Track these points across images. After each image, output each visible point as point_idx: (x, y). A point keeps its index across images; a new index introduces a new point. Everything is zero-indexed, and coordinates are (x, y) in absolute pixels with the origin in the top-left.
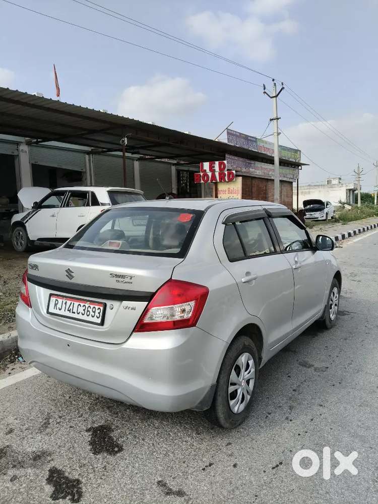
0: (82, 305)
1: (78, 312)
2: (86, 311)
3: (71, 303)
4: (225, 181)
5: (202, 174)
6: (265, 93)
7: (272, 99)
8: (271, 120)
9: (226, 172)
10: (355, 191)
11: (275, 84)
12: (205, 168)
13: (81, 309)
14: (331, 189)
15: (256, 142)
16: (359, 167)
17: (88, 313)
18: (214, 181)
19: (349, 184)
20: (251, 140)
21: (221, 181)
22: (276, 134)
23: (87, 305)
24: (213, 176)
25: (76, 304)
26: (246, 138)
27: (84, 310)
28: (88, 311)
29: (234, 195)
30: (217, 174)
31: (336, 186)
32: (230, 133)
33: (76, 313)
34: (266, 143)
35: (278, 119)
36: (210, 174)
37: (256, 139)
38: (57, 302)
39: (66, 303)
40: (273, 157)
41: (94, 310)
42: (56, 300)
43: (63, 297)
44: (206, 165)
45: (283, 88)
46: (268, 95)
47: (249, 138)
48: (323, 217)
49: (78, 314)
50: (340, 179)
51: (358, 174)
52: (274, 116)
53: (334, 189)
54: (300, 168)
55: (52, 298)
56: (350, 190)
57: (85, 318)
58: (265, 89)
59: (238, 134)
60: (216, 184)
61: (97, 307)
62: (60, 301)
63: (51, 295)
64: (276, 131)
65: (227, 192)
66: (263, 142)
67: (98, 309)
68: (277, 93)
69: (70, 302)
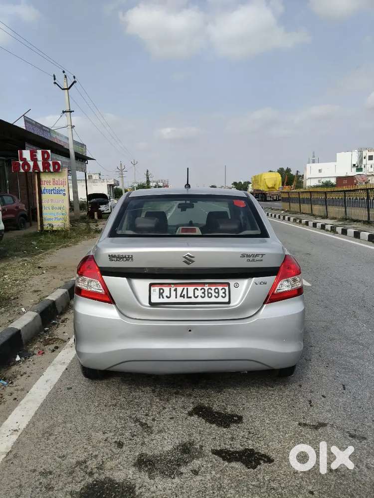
0: (199, 288)
1: (196, 296)
2: (206, 293)
3: (184, 289)
4: (50, 172)
5: (21, 163)
6: (55, 83)
7: (64, 91)
8: (64, 112)
9: (51, 162)
10: (115, 186)
11: (66, 77)
12: (24, 156)
13: (199, 293)
14: (94, 184)
15: (49, 132)
16: (121, 164)
17: (210, 295)
18: (37, 171)
19: (109, 179)
20: (46, 131)
21: (44, 172)
22: (70, 127)
23: (206, 288)
24: (36, 165)
25: (191, 289)
26: (41, 127)
27: (204, 293)
28: (208, 293)
29: (59, 186)
30: (40, 164)
31: (98, 181)
32: (27, 121)
33: (193, 297)
34: (58, 134)
35: (71, 112)
36: (31, 164)
37: (49, 129)
38: (162, 291)
39: (176, 290)
40: (68, 150)
41: (217, 291)
42: (160, 289)
43: (170, 284)
44: (26, 154)
45: (75, 82)
46: (58, 85)
47: (44, 128)
48: (108, 210)
49: (196, 297)
50: (100, 174)
51: (121, 171)
52: (67, 109)
53: (96, 184)
54: (86, 162)
55: (152, 288)
56: (110, 185)
57: (206, 300)
58: (55, 79)
59: (34, 123)
60: (39, 173)
61: (220, 288)
62: (167, 289)
63: (151, 285)
64: (70, 124)
65: (51, 183)
66: (55, 133)
67: (222, 290)
68: (69, 86)
69: (182, 288)
